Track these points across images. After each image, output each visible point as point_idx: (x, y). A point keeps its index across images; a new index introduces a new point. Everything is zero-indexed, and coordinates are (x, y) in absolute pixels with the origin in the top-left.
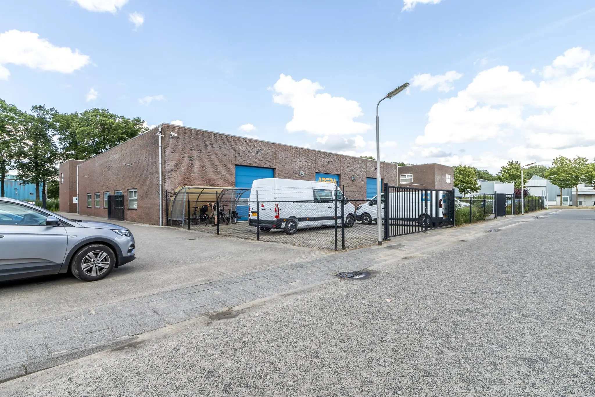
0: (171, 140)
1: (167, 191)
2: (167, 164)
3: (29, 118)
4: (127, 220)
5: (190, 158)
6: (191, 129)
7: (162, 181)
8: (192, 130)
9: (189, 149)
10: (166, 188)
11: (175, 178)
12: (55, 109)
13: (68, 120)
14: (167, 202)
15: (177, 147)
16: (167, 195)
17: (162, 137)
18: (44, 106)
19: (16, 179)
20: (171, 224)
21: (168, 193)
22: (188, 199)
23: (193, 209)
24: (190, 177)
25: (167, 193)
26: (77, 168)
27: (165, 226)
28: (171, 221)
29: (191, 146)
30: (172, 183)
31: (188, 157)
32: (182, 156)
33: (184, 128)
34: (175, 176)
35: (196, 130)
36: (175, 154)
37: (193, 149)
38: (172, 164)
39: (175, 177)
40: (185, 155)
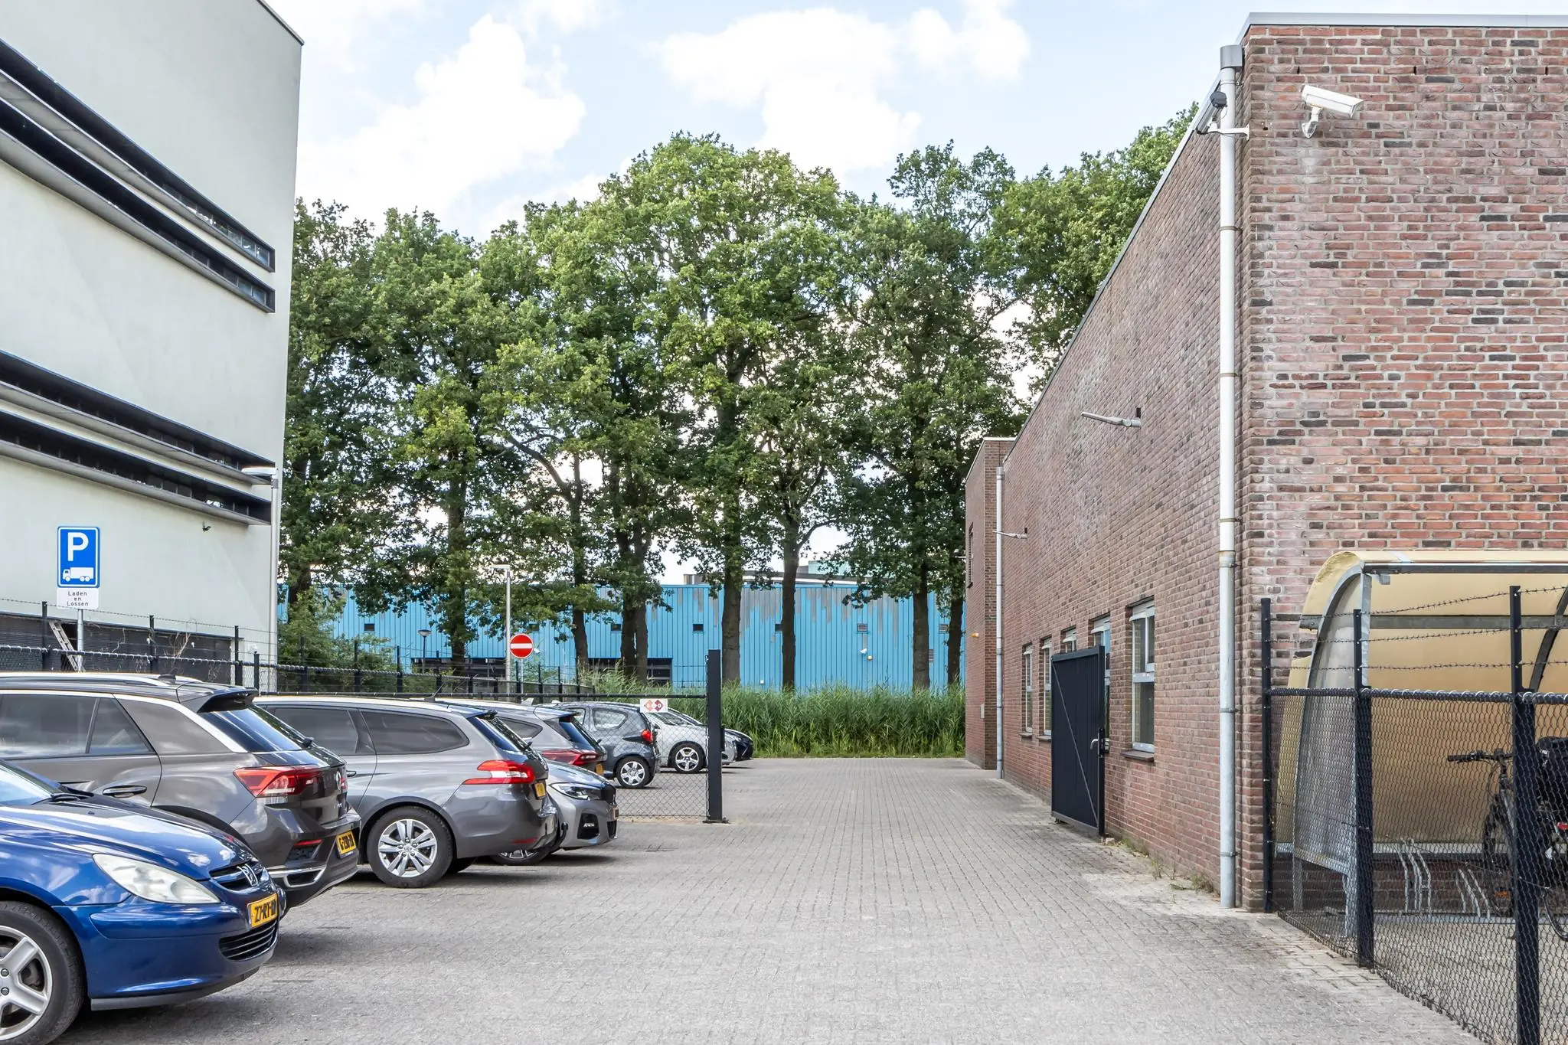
0: (1310, 156)
1: (1266, 603)
2: (1269, 373)
3: (880, 231)
4: (1118, 839)
5: (1487, 303)
6: (1493, 31)
7: (1238, 521)
8: (1508, 32)
9: (1474, 218)
10: (1262, 580)
11: (1341, 488)
12: (993, 157)
13: (1058, 209)
14: (1266, 699)
15: (1359, 212)
16: (1266, 646)
17: (1241, 145)
18: (949, 148)
19: (831, 576)
20: (1298, 897)
21: (1277, 628)
22: (1358, 676)
23: (1485, 766)
24: (1485, 480)
25: (1266, 628)
26: (999, 483)
27: (1254, 907)
28: (1297, 871)
29: (1494, 191)
30: (1318, 535)
31: (1462, 287)
32: (1408, 286)
33: (1426, 30)
34: (1340, 471)
35: (1539, 32)
36: (1347, 274)
37: (1509, 209)
38: (1320, 363)
39: (1338, 479)
40: (1439, 279)
